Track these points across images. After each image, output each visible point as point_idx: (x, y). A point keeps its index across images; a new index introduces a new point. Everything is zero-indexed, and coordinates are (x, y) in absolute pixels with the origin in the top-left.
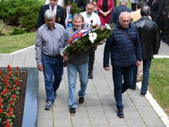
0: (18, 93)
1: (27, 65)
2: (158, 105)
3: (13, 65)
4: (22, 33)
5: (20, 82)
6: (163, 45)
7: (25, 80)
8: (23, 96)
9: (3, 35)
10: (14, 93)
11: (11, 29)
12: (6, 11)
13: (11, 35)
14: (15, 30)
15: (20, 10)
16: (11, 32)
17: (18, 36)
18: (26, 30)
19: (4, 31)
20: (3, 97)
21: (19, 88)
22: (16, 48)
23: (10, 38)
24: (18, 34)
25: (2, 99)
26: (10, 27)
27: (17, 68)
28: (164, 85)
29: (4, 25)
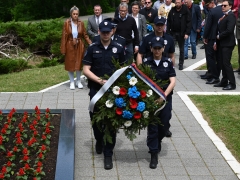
0: (48, 143)
1: (60, 106)
3: (43, 107)
4: (53, 65)
5: (51, 129)
7: (58, 126)
8: (54, 146)
9: (30, 67)
10: (43, 142)
11: (40, 60)
12: (34, 37)
13: (40, 67)
14: (45, 61)
15: (51, 35)
16: (40, 63)
17: (49, 69)
18: (58, 61)
19: (31, 63)
20: (30, 148)
21: (49, 137)
22: (47, 84)
23: (39, 71)
24: (48, 66)
25: (29, 152)
26: (38, 57)
27: (48, 111)
29: (31, 54)
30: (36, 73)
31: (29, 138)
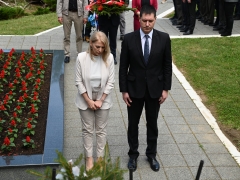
0: (42, 77)
1: (52, 48)
2: (191, 88)
3: (38, 48)
4: (46, 13)
5: (44, 66)
6: (198, 24)
7: (50, 64)
8: (48, 80)
9: (27, 15)
10: (38, 77)
11: (34, 8)
13: (35, 14)
14: (39, 9)
16: (35, 11)
17: (43, 16)
18: (50, 10)
19: (27, 11)
20: (27, 81)
21: (43, 72)
22: (40, 29)
23: (34, 18)
24: (42, 14)
25: (26, 84)
26: (33, 6)
27: (42, 51)
28: (198, 67)
29: (27, 4)
30: (31, 20)
31: (26, 73)
